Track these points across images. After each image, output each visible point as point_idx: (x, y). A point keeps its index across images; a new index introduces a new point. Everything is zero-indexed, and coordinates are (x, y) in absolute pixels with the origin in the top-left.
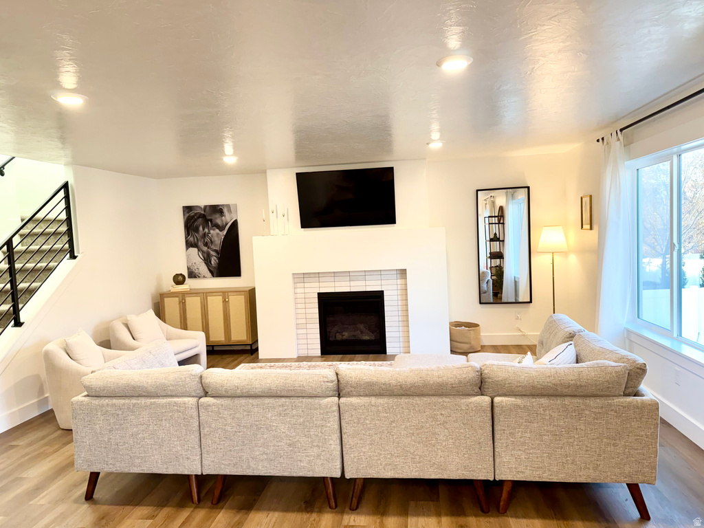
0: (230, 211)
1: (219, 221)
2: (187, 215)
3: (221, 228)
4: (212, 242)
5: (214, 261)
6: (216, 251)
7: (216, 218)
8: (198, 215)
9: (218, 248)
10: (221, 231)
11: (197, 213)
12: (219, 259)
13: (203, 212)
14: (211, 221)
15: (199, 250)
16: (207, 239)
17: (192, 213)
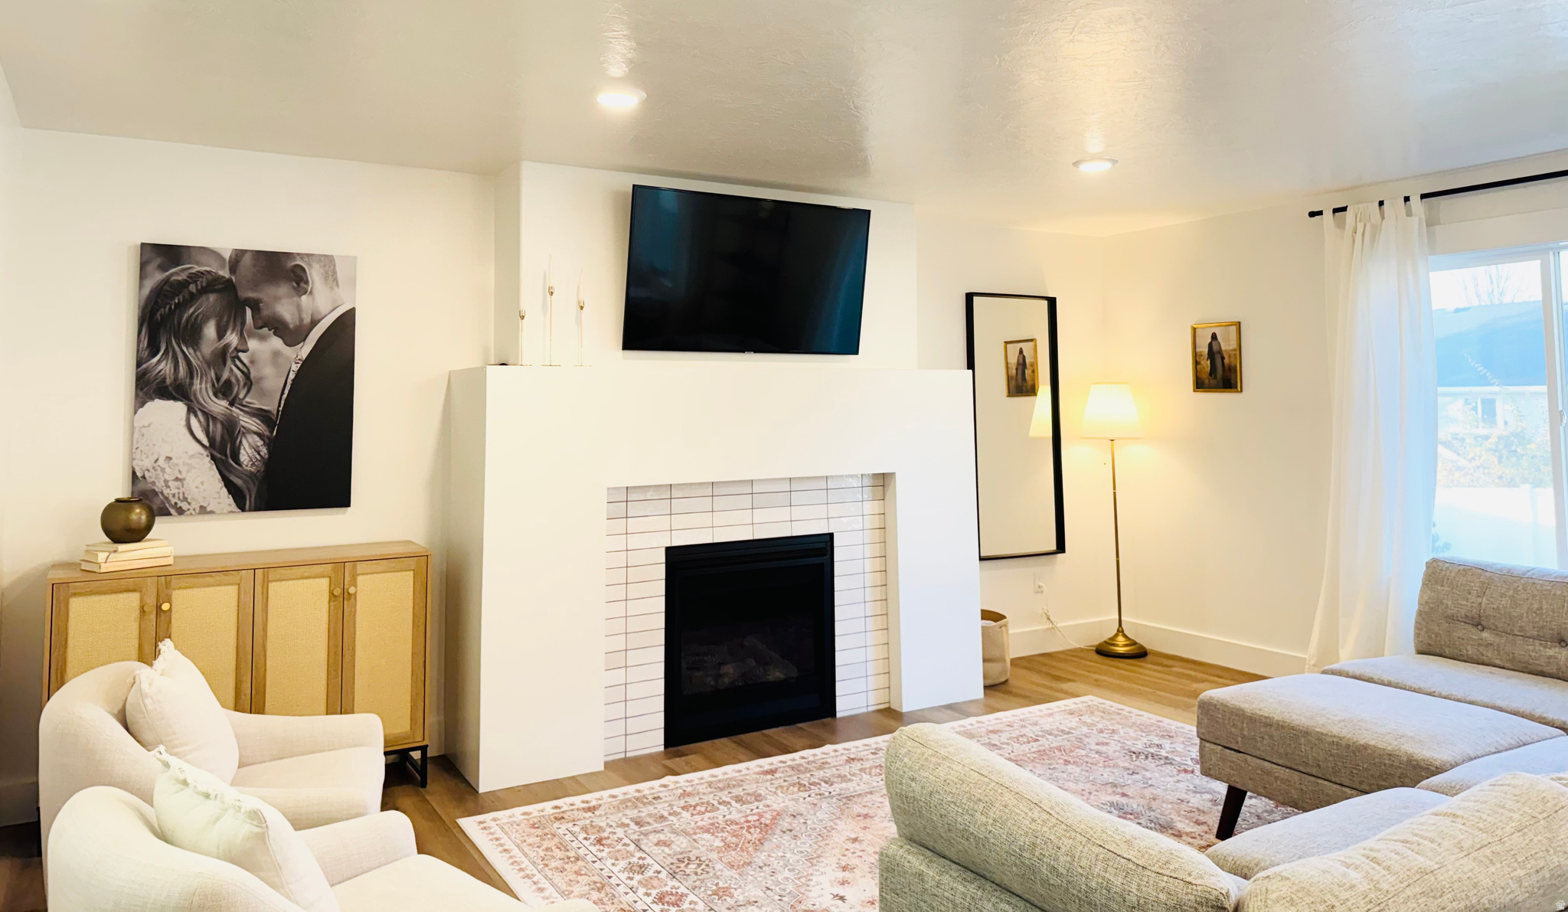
0: (331, 276)
1: (286, 310)
2: (159, 276)
3: (292, 335)
4: (249, 382)
5: (250, 451)
6: (262, 415)
7: (277, 299)
8: (203, 282)
9: (272, 405)
10: (290, 343)
11: (201, 274)
12: (270, 443)
13: (225, 273)
14: (255, 305)
15: (191, 410)
16: (232, 371)
17: (178, 273)
